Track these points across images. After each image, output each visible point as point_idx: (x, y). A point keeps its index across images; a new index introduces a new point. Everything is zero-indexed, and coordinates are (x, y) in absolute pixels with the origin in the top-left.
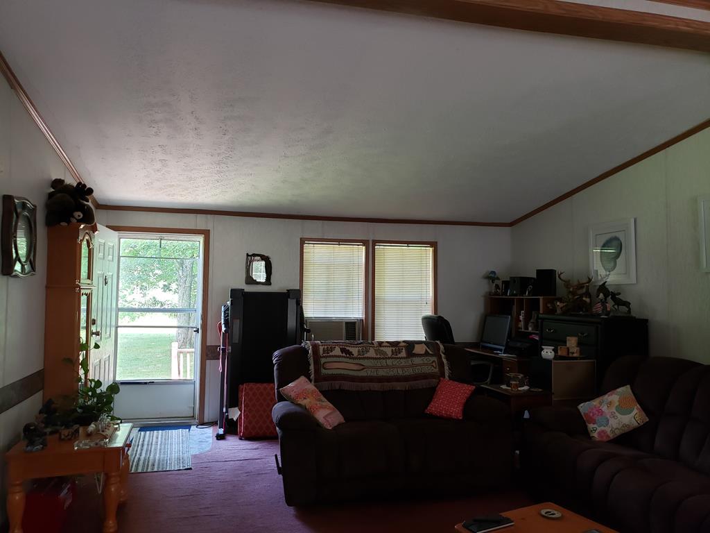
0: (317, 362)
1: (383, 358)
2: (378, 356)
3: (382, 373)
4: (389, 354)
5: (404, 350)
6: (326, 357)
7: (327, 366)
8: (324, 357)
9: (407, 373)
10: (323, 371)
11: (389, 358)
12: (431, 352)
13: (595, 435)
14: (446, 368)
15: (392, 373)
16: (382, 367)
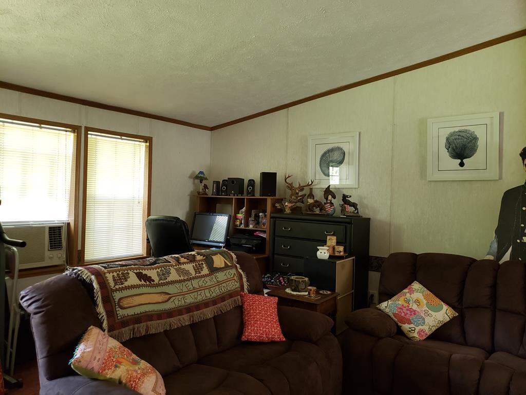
0: (107, 300)
1: (188, 280)
2: (182, 278)
3: (190, 299)
4: (193, 272)
5: (204, 265)
6: (120, 290)
7: (125, 303)
8: (116, 290)
9: (214, 294)
10: (121, 312)
11: (194, 278)
12: (230, 265)
13: (416, 335)
14: (245, 280)
15: (199, 297)
16: (189, 292)
